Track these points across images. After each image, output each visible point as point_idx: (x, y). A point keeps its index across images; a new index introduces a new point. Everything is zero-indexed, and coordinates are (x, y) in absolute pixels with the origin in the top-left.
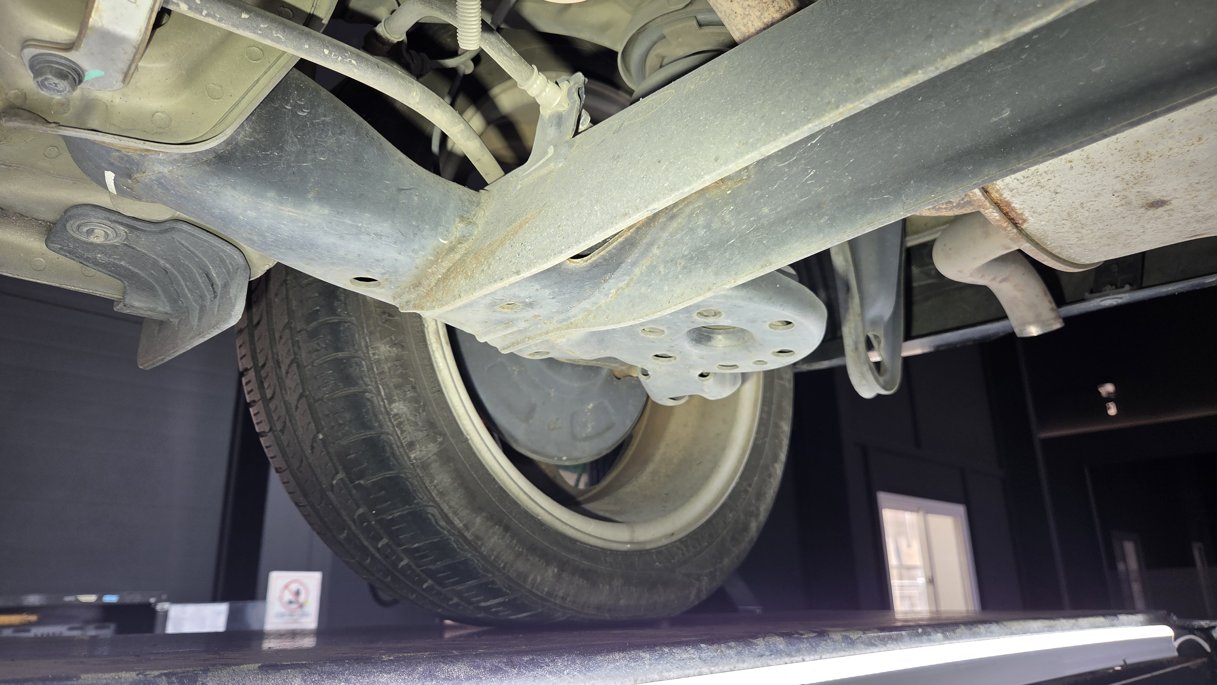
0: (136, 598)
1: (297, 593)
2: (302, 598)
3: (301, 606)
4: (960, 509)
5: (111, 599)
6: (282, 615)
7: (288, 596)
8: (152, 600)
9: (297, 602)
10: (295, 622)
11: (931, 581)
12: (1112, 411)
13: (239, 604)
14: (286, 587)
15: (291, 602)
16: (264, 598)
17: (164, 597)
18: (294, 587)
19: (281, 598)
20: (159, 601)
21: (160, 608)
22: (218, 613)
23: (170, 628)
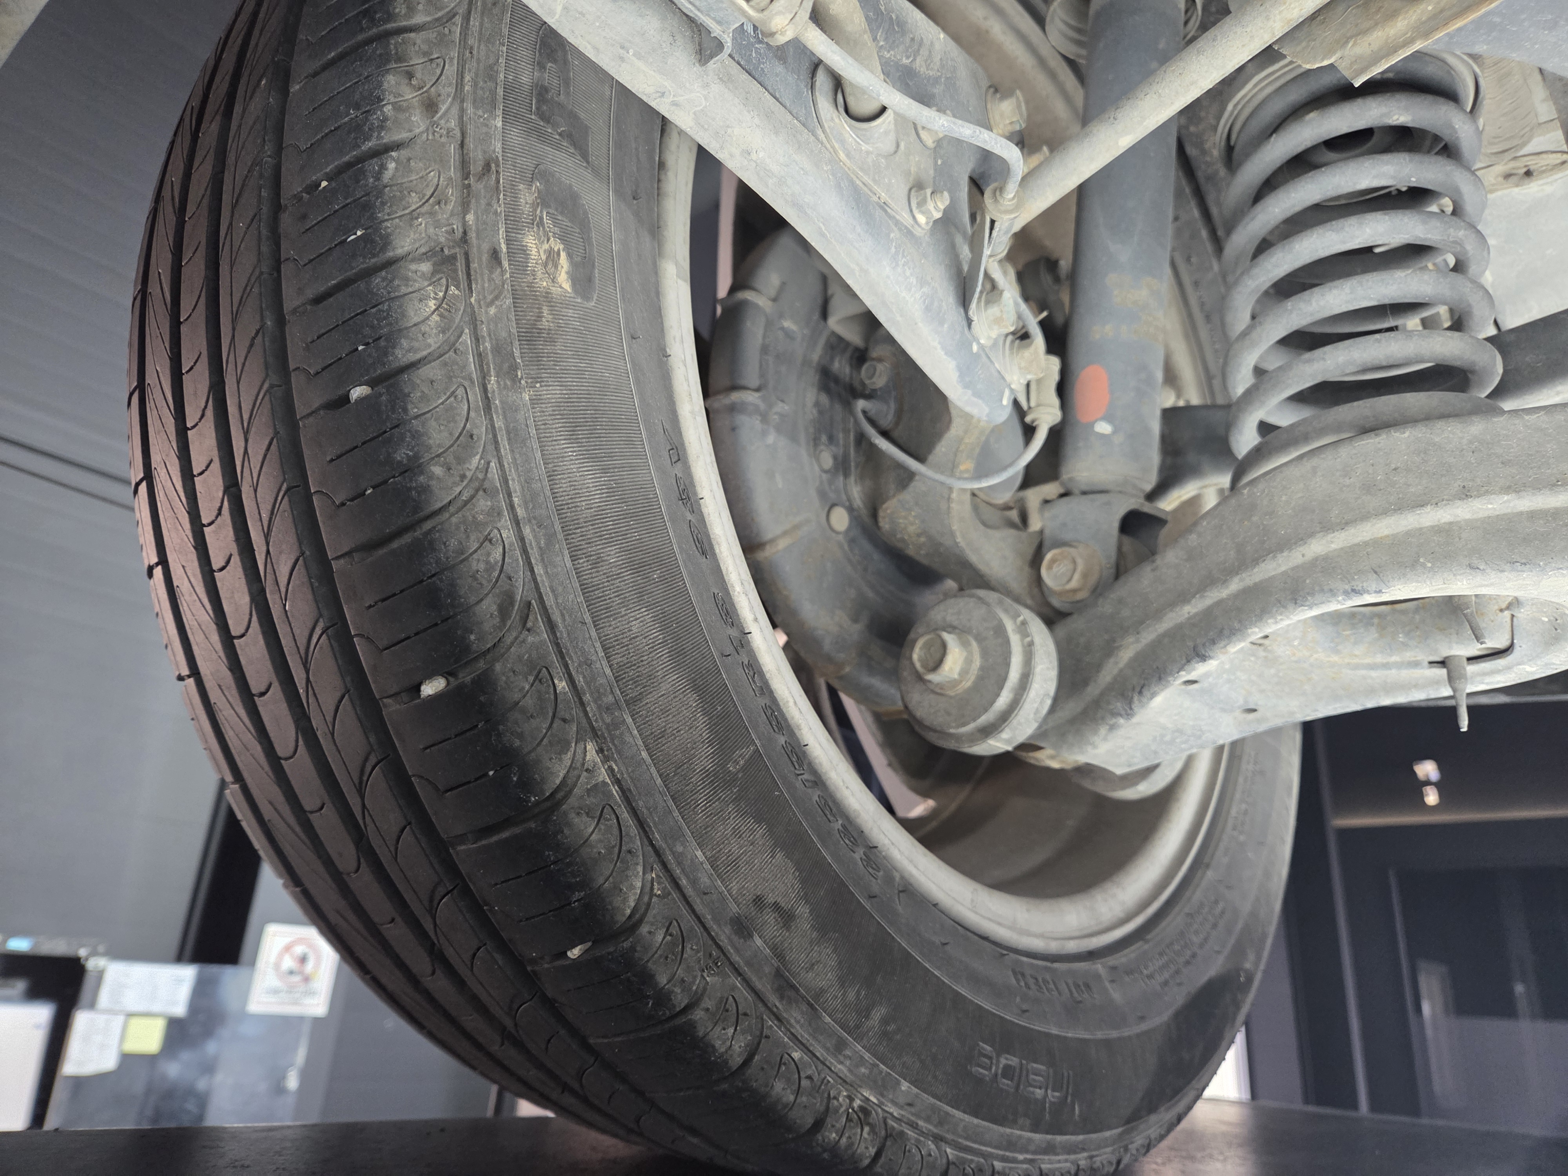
0: (56, 947)
1: (303, 960)
2: (309, 967)
3: (307, 979)
5: (20, 945)
6: (275, 992)
7: (288, 963)
8: (82, 953)
9: (301, 973)
10: (296, 1003)
12: (1432, 798)
13: (214, 969)
14: (288, 948)
15: (291, 972)
16: (253, 963)
17: (101, 948)
18: (299, 950)
19: (277, 966)
20: (94, 953)
21: (93, 964)
22: (179, 981)
23: (104, 998)
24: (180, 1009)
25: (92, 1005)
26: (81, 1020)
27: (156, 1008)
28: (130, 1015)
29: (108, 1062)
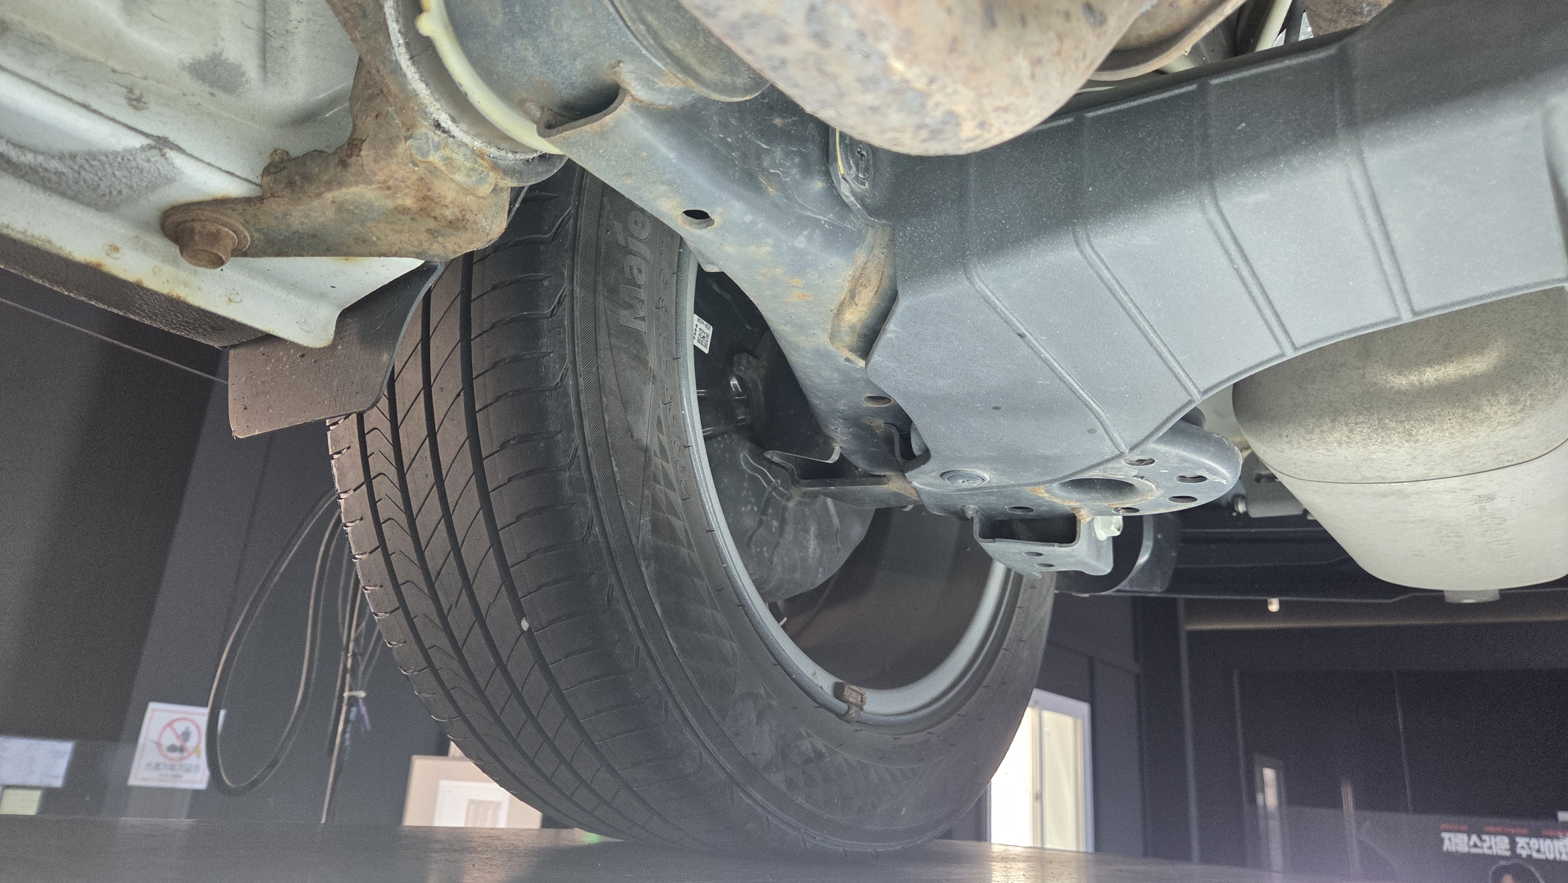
2: (191, 744)
4: (1084, 708)
6: (157, 766)
7: (170, 739)
9: (183, 749)
10: (175, 778)
11: (1038, 797)
12: (1274, 607)
13: (94, 744)
14: (170, 725)
15: (172, 749)
16: (134, 743)
18: (180, 727)
19: (158, 741)
22: (58, 754)
24: (58, 783)
27: (33, 780)
28: (8, 787)
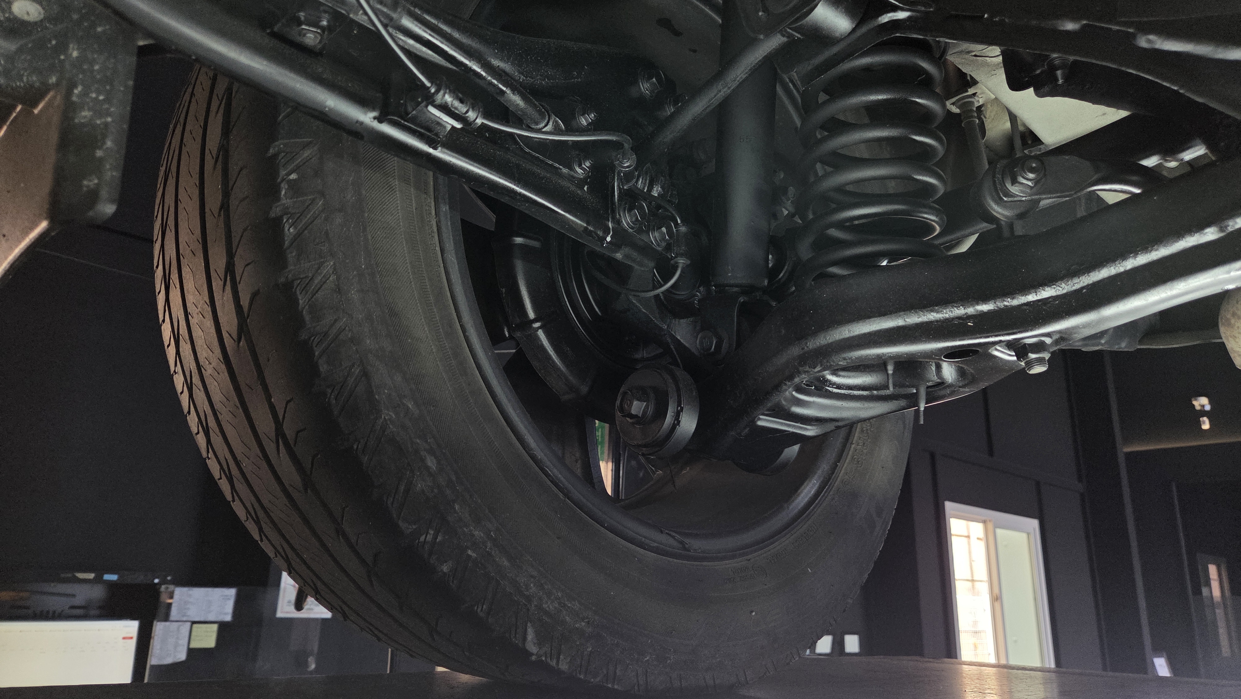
0: (138, 579)
4: (1034, 523)
5: (111, 577)
8: (156, 581)
12: (1206, 425)
16: (278, 584)
17: (169, 578)
20: (164, 582)
21: (163, 588)
22: (226, 598)
23: (174, 613)
24: (228, 618)
25: (166, 618)
26: (159, 628)
27: (211, 618)
28: (194, 623)
29: (182, 656)
